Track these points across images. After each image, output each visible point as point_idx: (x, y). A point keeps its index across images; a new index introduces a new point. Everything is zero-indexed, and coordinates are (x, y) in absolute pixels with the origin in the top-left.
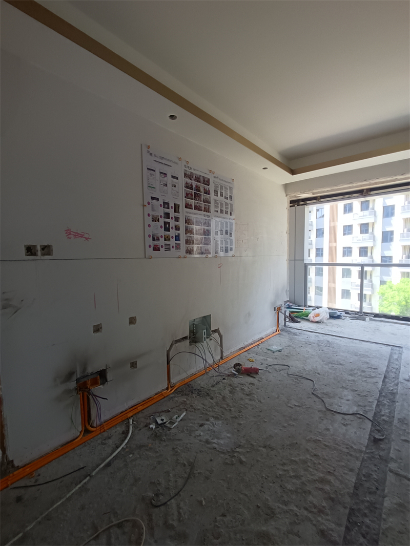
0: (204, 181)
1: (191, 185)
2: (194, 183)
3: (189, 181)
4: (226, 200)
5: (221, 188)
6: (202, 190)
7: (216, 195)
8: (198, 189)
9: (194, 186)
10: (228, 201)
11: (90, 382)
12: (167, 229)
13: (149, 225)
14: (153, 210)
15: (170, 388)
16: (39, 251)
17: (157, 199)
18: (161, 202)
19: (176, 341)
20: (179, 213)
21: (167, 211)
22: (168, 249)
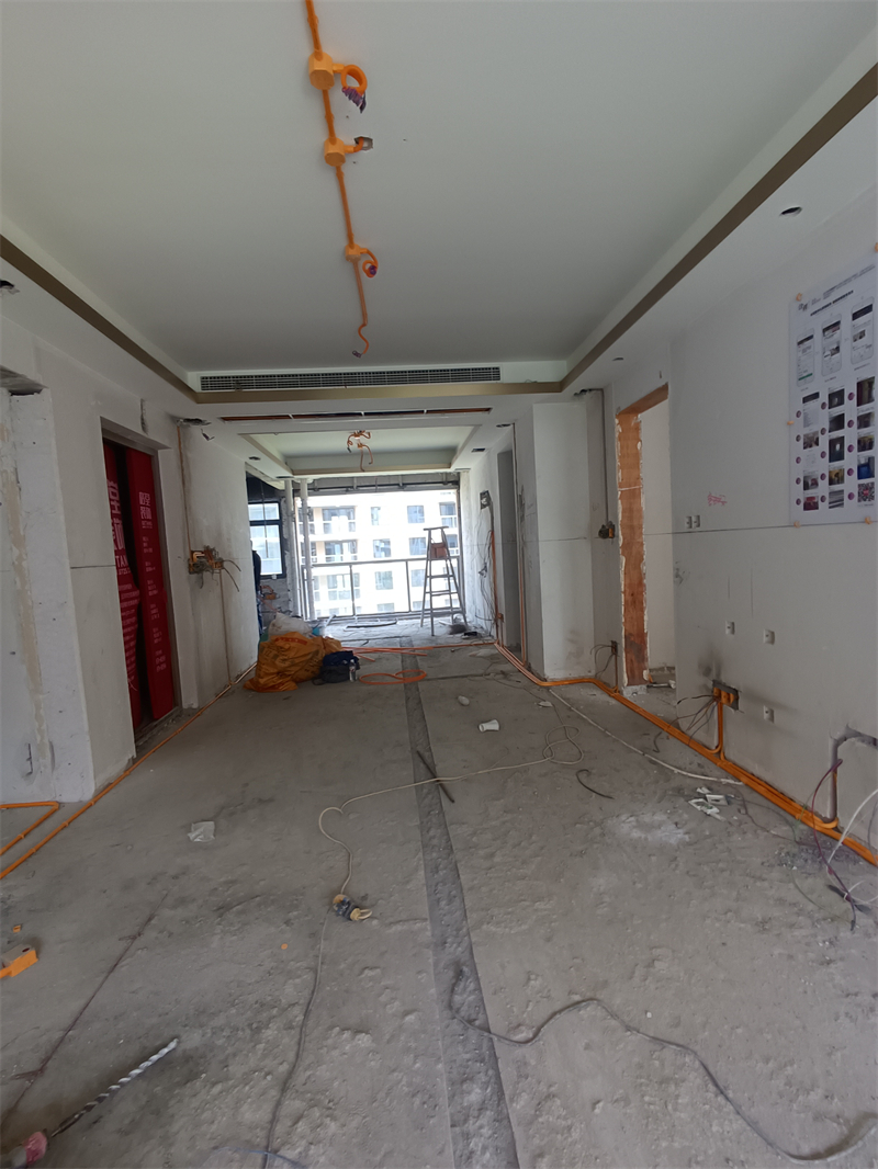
11: (723, 694)
12: (836, 456)
13: (798, 460)
14: (806, 424)
15: (832, 825)
16: (694, 523)
17: (816, 396)
18: (824, 398)
19: (857, 734)
20: (870, 399)
21: (837, 411)
22: (837, 501)
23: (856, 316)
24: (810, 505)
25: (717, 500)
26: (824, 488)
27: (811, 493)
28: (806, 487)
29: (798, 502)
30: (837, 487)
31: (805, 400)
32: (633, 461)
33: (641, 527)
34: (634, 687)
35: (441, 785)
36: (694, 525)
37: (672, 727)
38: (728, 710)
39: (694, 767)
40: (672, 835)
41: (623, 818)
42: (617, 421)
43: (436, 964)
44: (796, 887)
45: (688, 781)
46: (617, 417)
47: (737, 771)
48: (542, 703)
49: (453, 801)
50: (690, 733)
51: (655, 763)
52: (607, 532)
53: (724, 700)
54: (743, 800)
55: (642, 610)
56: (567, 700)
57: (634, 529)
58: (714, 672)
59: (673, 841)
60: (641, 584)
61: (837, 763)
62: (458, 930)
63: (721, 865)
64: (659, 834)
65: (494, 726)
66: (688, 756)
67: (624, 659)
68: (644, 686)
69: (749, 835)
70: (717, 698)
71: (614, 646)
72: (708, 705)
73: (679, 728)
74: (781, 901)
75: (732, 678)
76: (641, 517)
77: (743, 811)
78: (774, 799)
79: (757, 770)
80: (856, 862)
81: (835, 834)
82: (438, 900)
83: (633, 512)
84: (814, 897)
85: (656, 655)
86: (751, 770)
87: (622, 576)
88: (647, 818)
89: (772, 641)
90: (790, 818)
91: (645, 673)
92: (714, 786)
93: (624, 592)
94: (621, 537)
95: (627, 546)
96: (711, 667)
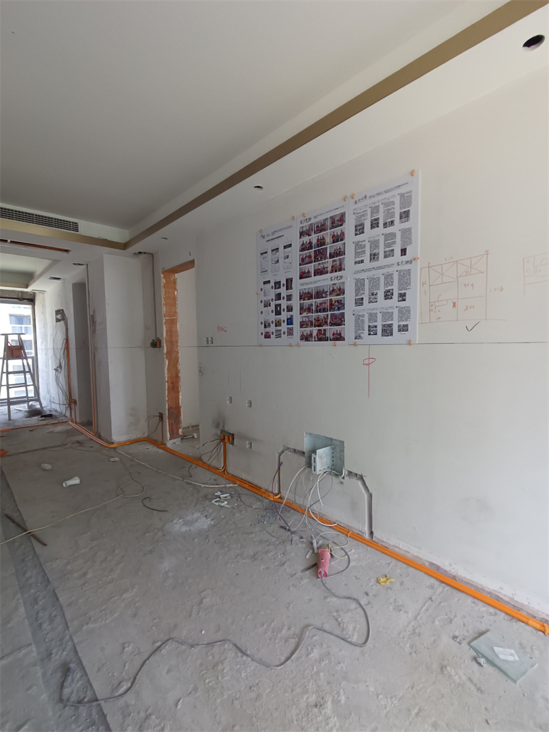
0: (333, 223)
1: (310, 243)
2: (314, 238)
3: (306, 239)
4: (389, 230)
5: (375, 210)
6: (328, 239)
7: (360, 231)
8: (321, 242)
9: (315, 242)
10: (395, 228)
11: (226, 437)
12: (278, 313)
13: (262, 313)
14: (265, 295)
15: (279, 496)
16: (209, 341)
17: (269, 282)
18: (272, 284)
19: (288, 448)
20: (291, 288)
21: (278, 291)
22: (279, 336)
23: (285, 247)
24: (267, 336)
25: (222, 329)
26: (272, 328)
27: (267, 330)
28: (265, 327)
29: (262, 334)
30: (279, 328)
31: (265, 283)
32: (172, 302)
33: (177, 342)
34: (173, 440)
35: (33, 536)
36: (210, 342)
37: (198, 461)
38: (229, 446)
39: (212, 481)
40: (204, 523)
41: (175, 521)
42: (162, 276)
43: (44, 675)
44: (267, 532)
45: (210, 490)
46: (163, 273)
47: (234, 479)
48: (112, 459)
49: (45, 545)
50: (209, 463)
51: (190, 484)
52: (156, 344)
53: (226, 441)
54: (239, 494)
55: (178, 392)
56: (130, 454)
57: (173, 343)
58: (221, 425)
59: (205, 527)
60: (177, 377)
61: (280, 464)
62: (61, 640)
63: (232, 532)
64: (197, 525)
65: (76, 481)
66: (208, 476)
67: (168, 424)
68: (179, 439)
69: (243, 512)
70: (223, 440)
71: (161, 416)
72: (218, 444)
73: (202, 461)
74: (261, 542)
75: (230, 428)
76: (177, 336)
77: (239, 500)
78: (252, 489)
79: (244, 476)
80: (289, 511)
81: (280, 500)
82: (41, 625)
83: (172, 333)
84: (274, 534)
85: (186, 419)
86: (241, 477)
87: (166, 371)
88: (189, 518)
89: (250, 406)
90: (260, 497)
91: (180, 430)
92: (223, 490)
93: (167, 382)
94: (165, 347)
95: (169, 353)
96: (219, 423)
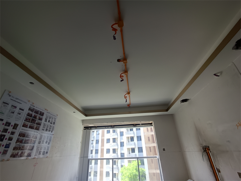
0: (40, 113)
1: (32, 115)
2: (34, 114)
3: (31, 112)
4: (51, 125)
5: (50, 118)
6: (38, 118)
7: (46, 121)
8: (35, 117)
9: (33, 115)
10: (52, 125)
17: (2, 120)
18: (4, 122)
21: (7, 127)
23: (20, 109)
